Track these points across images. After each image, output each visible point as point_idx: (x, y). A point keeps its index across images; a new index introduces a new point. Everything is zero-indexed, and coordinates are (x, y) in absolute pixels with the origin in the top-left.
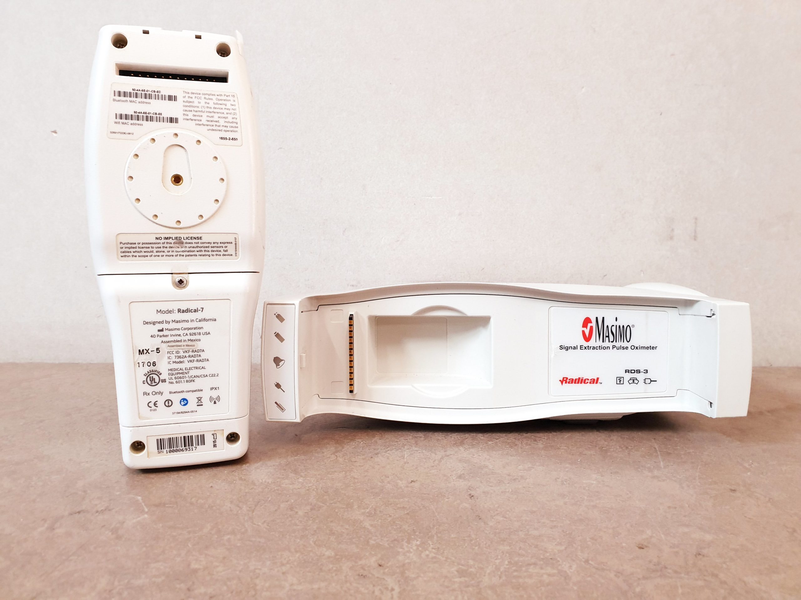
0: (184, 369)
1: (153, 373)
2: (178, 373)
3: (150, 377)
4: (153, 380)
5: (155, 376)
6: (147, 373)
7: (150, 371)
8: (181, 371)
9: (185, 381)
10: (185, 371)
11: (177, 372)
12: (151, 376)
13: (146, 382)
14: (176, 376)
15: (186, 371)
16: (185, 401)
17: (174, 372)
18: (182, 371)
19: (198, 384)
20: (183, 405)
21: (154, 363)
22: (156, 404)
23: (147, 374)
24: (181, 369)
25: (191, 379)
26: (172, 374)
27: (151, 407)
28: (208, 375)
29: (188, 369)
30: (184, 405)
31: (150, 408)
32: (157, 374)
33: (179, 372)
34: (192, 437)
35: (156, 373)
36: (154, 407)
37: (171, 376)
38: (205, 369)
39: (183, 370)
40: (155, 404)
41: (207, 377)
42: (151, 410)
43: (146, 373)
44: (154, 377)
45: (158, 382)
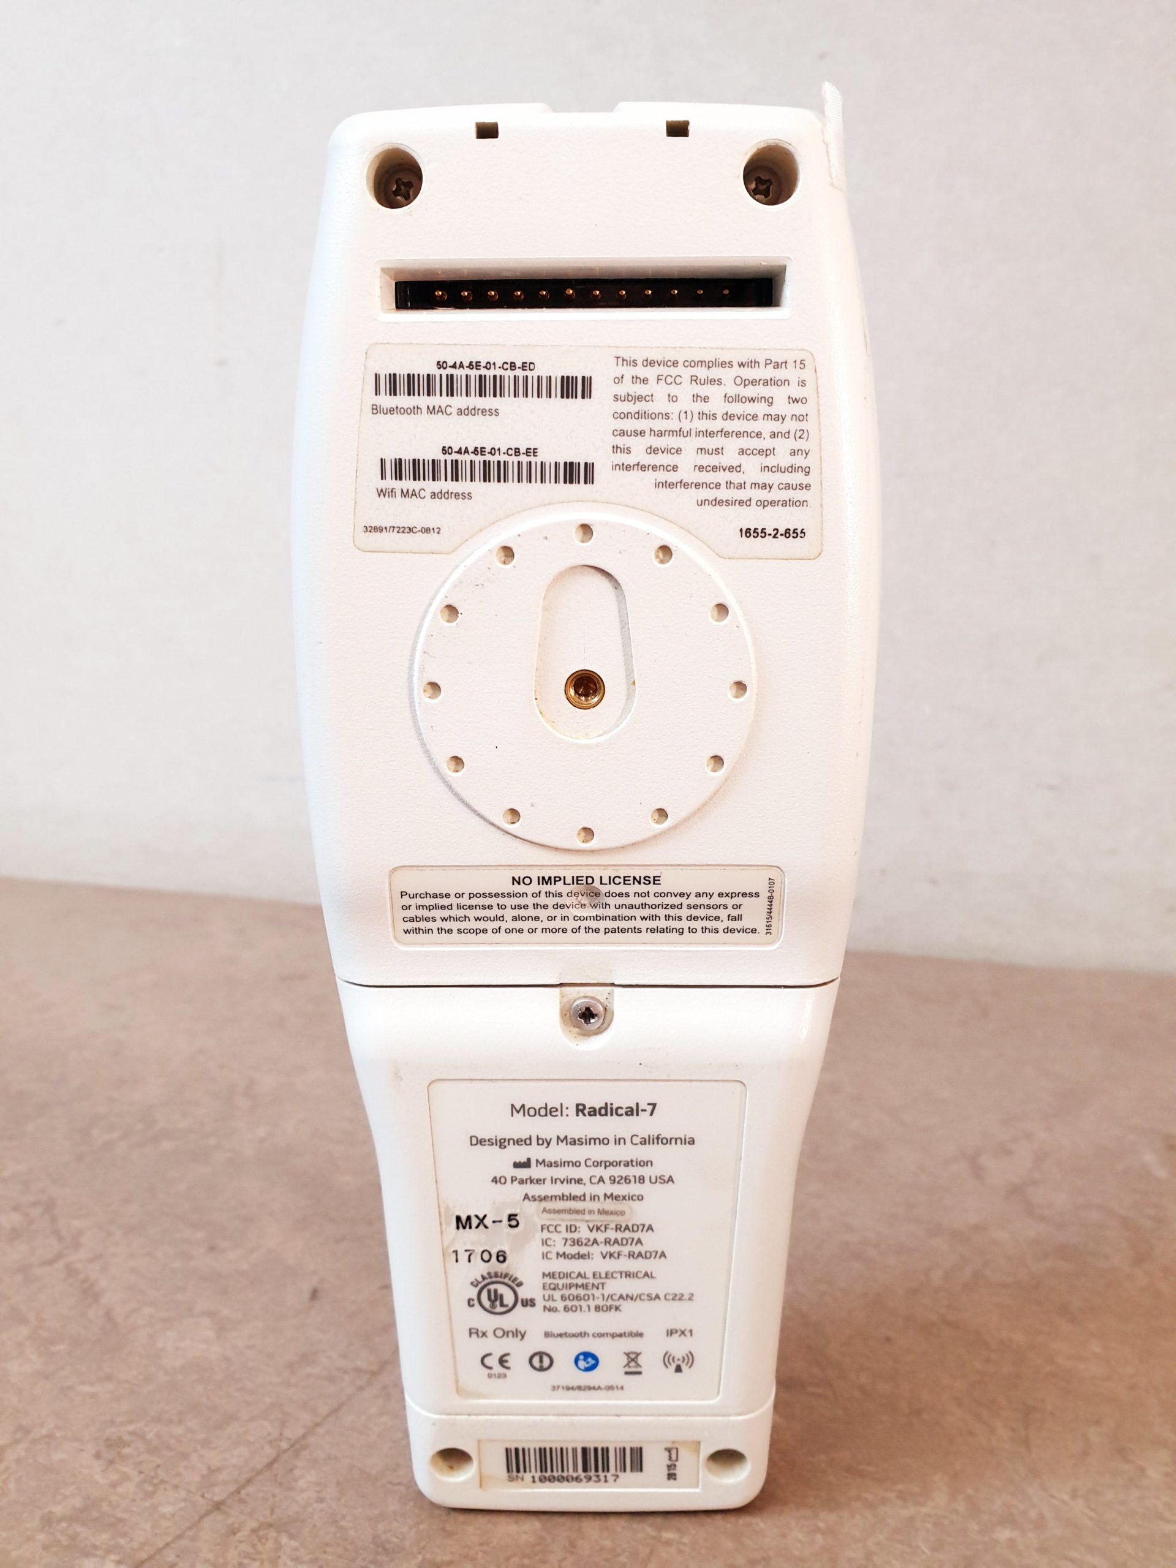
0: (590, 1275)
1: (499, 1279)
2: (570, 1286)
3: (489, 1291)
4: (496, 1298)
5: (502, 1289)
6: (480, 1279)
7: (489, 1274)
8: (580, 1281)
9: (592, 1308)
10: (591, 1281)
11: (568, 1281)
12: (492, 1287)
13: (476, 1302)
14: (567, 1292)
15: (596, 1282)
16: (590, 1360)
17: (560, 1282)
18: (585, 1281)
19: (629, 1317)
20: (582, 1368)
21: (500, 1254)
22: (506, 1361)
23: (480, 1283)
24: (579, 1275)
25: (610, 1302)
26: (552, 1286)
27: (490, 1368)
28: (662, 1296)
29: (603, 1275)
30: (587, 1369)
31: (488, 1371)
32: (510, 1283)
33: (575, 1281)
34: (606, 1451)
35: (506, 1280)
36: (498, 1369)
37: (551, 1292)
38: (652, 1277)
39: (585, 1278)
40: (502, 1361)
41: (657, 1300)
42: (490, 1376)
43: (476, 1280)
44: (500, 1292)
45: (511, 1304)
